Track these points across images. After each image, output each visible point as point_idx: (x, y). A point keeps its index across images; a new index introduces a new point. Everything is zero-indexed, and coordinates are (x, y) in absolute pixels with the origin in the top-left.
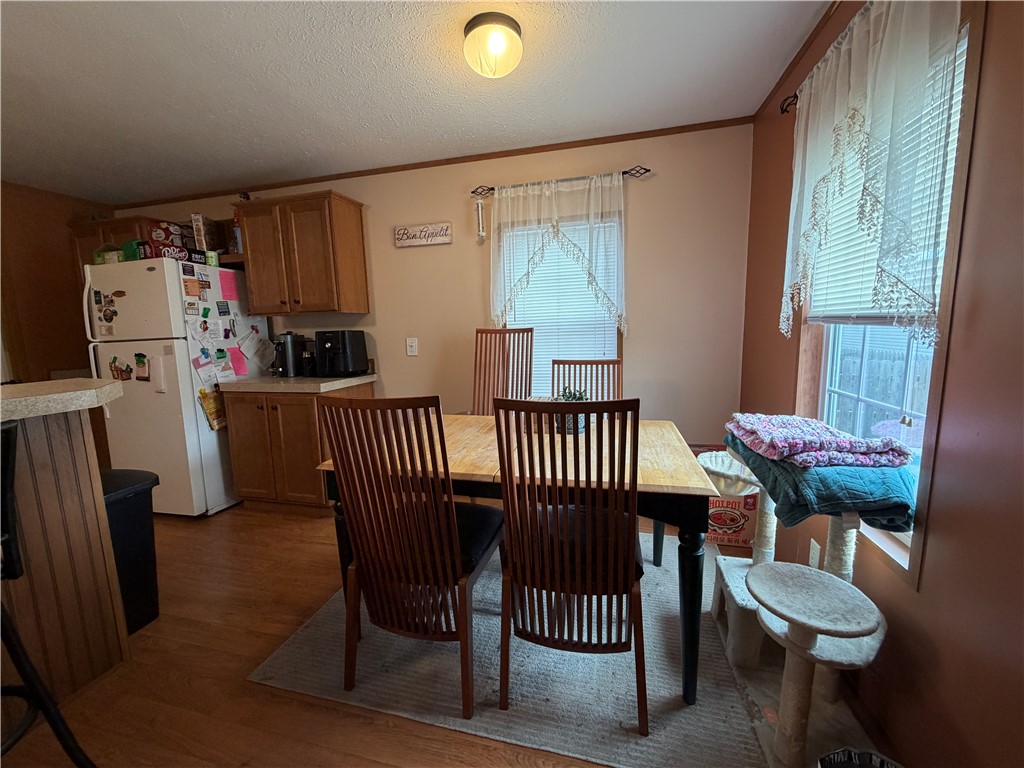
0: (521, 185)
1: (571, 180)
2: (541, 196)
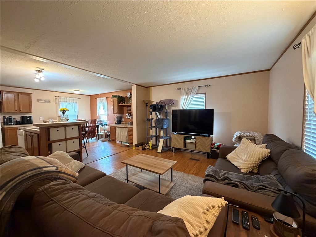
0: (64, 97)
2: (67, 99)
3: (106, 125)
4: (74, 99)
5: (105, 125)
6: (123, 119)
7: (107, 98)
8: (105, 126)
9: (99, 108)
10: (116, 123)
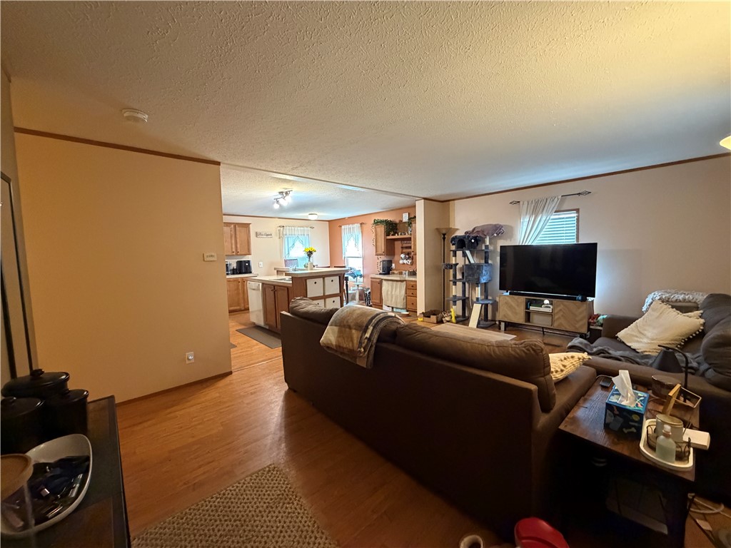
2: (295, 229)
4: (305, 228)
5: (357, 276)
6: (393, 265)
7: (362, 225)
8: (359, 278)
9: (346, 244)
10: (381, 272)
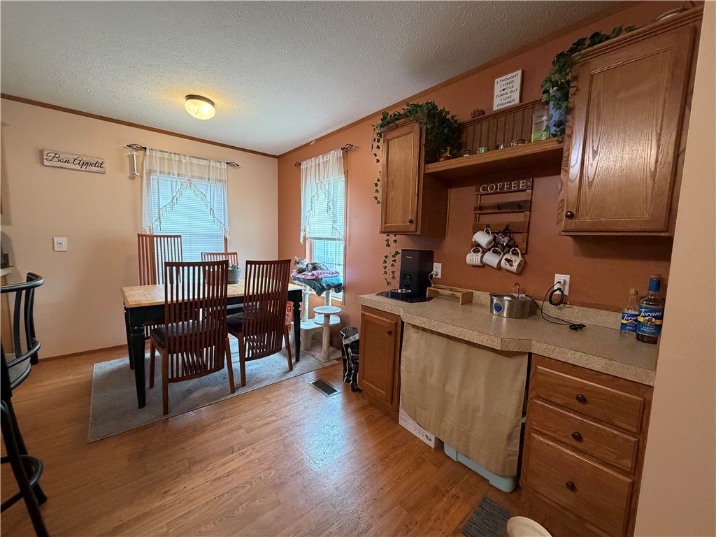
0: (166, 152)
1: (199, 158)
2: (180, 161)
3: (338, 288)
4: (213, 163)
5: (329, 287)
6: (437, 268)
7: (346, 151)
8: (332, 292)
9: (308, 208)
